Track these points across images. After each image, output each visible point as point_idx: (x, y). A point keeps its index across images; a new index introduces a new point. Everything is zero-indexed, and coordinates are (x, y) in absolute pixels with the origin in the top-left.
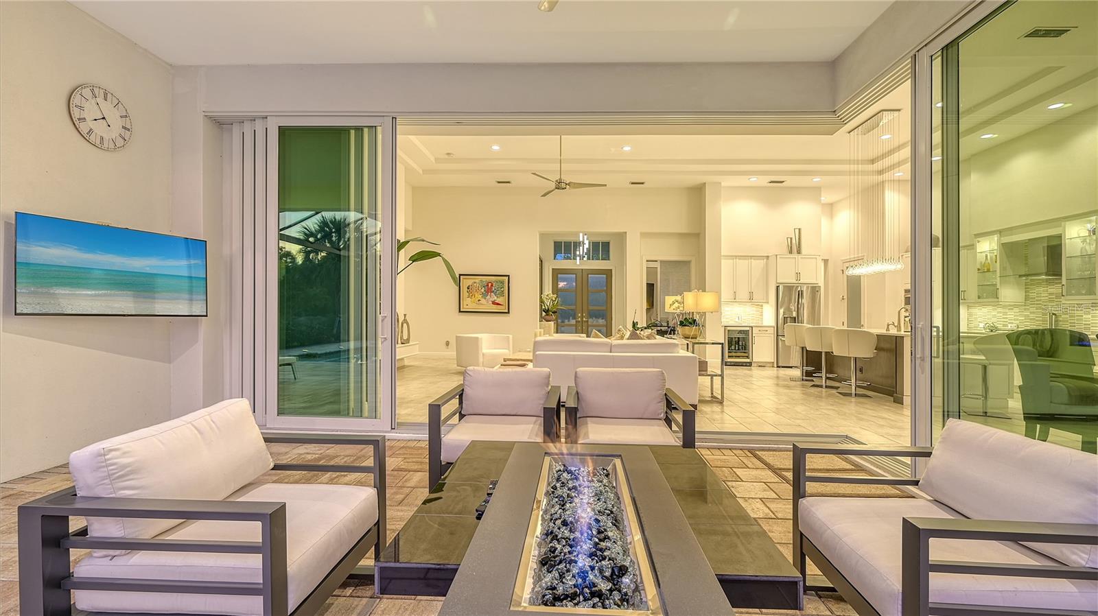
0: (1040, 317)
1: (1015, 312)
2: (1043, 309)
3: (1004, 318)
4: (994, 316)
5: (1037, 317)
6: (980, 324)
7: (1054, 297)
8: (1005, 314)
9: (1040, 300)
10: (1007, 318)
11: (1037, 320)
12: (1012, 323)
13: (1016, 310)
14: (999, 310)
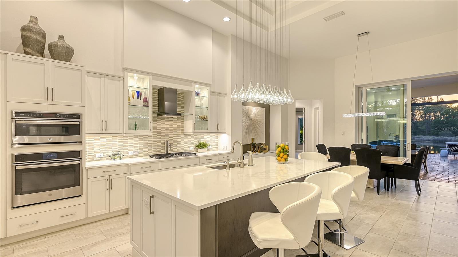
0: (156, 144)
1: (134, 141)
2: (158, 138)
3: (124, 146)
4: (115, 145)
5: (153, 144)
6: (97, 154)
7: (165, 130)
8: (126, 143)
9: (156, 132)
10: (127, 146)
11: (154, 146)
12: (133, 150)
13: (137, 139)
14: (119, 139)
